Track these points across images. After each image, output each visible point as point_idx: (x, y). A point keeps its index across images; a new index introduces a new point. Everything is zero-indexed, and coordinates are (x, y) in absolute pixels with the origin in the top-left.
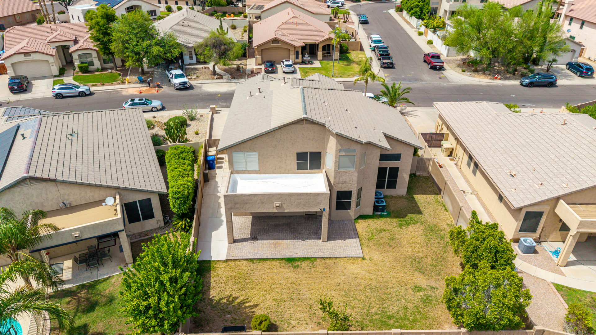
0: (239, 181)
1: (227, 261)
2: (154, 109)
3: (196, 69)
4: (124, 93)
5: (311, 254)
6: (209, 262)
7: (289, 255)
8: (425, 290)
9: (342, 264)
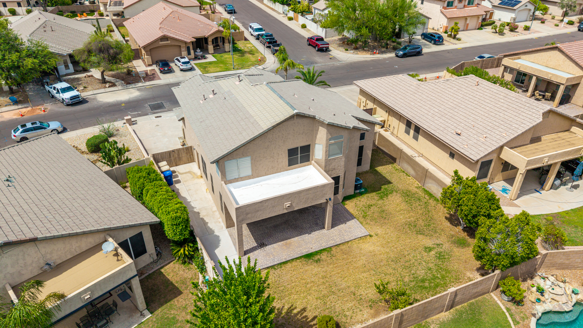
2: (55, 132)
3: (78, 79)
5: (324, 245)
7: (305, 252)
8: (434, 248)
9: (355, 245)
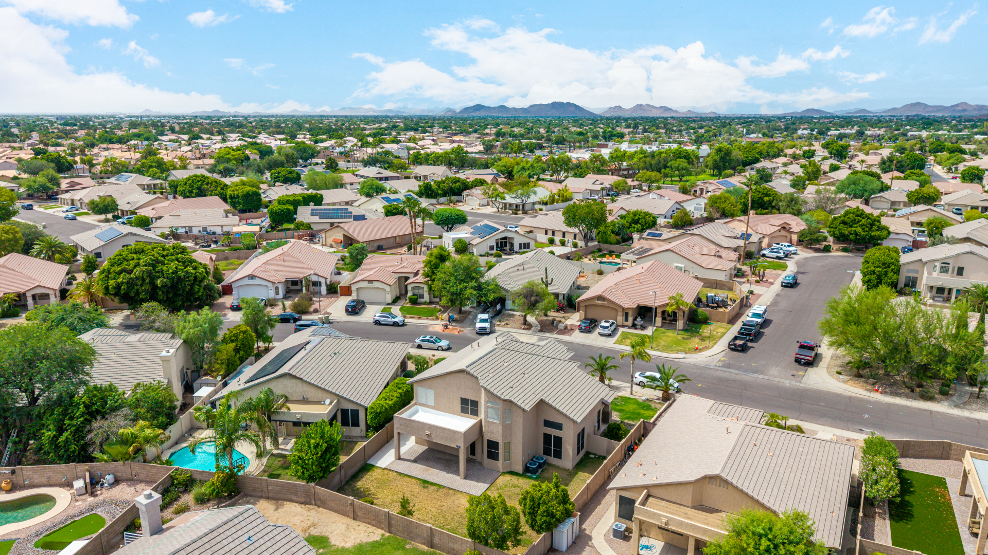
0: (420, 412)
1: (385, 469)
2: (440, 348)
4: (431, 329)
5: (443, 483)
6: (373, 466)
7: (429, 479)
